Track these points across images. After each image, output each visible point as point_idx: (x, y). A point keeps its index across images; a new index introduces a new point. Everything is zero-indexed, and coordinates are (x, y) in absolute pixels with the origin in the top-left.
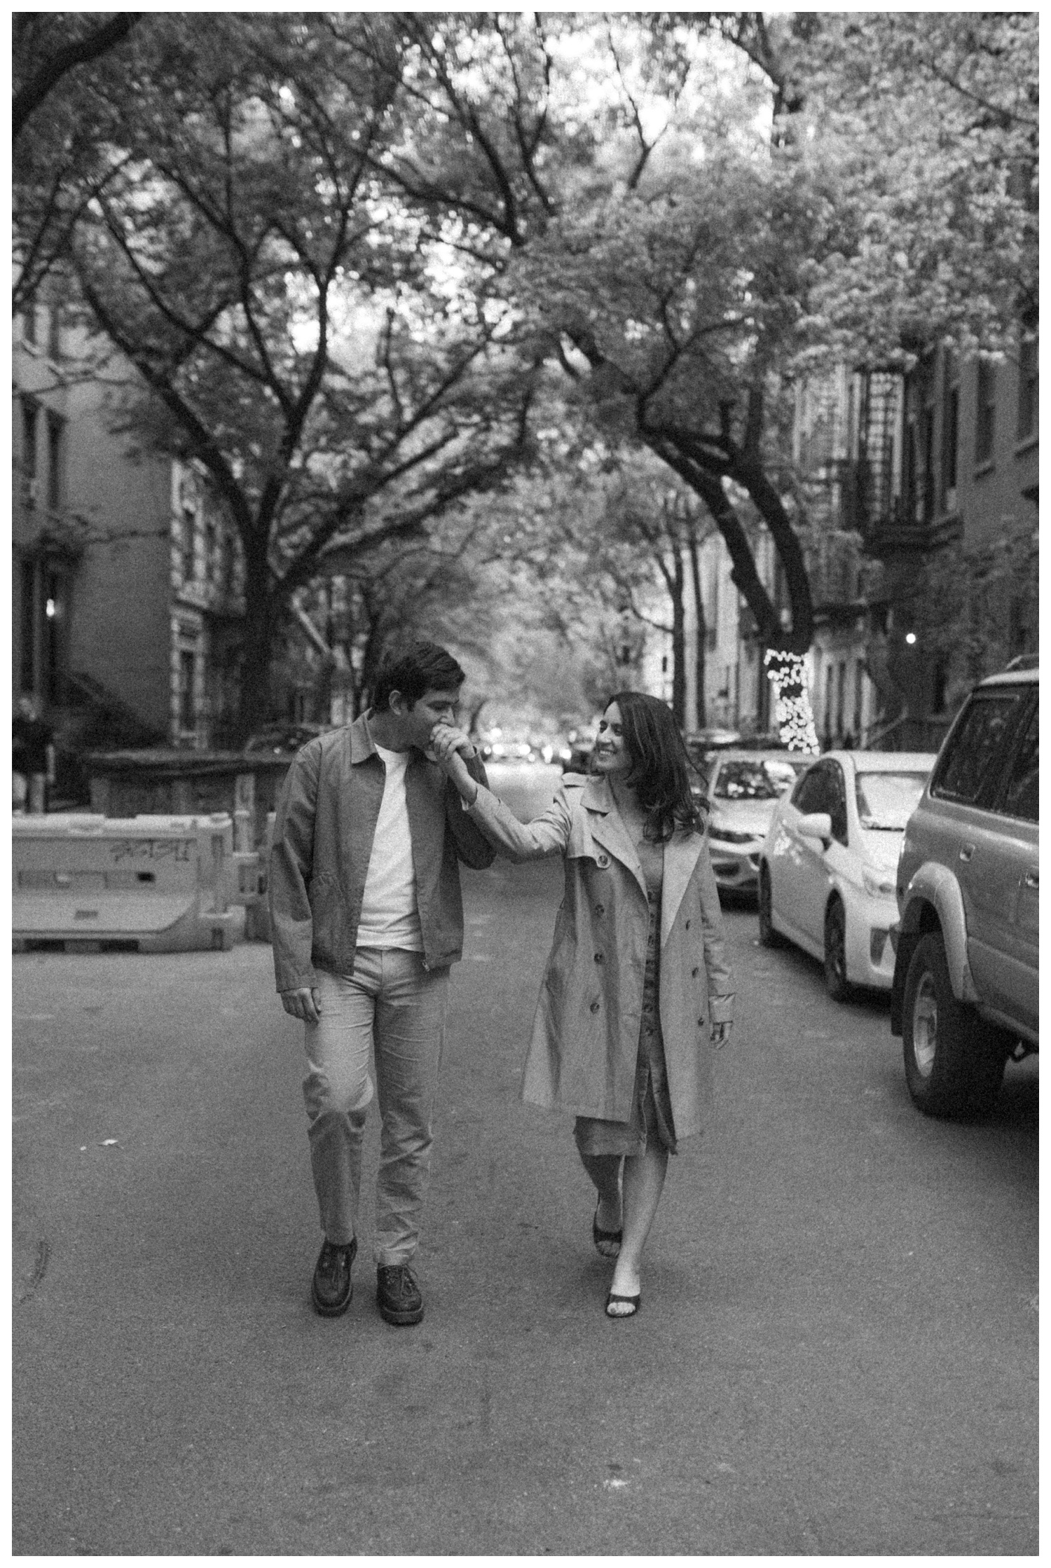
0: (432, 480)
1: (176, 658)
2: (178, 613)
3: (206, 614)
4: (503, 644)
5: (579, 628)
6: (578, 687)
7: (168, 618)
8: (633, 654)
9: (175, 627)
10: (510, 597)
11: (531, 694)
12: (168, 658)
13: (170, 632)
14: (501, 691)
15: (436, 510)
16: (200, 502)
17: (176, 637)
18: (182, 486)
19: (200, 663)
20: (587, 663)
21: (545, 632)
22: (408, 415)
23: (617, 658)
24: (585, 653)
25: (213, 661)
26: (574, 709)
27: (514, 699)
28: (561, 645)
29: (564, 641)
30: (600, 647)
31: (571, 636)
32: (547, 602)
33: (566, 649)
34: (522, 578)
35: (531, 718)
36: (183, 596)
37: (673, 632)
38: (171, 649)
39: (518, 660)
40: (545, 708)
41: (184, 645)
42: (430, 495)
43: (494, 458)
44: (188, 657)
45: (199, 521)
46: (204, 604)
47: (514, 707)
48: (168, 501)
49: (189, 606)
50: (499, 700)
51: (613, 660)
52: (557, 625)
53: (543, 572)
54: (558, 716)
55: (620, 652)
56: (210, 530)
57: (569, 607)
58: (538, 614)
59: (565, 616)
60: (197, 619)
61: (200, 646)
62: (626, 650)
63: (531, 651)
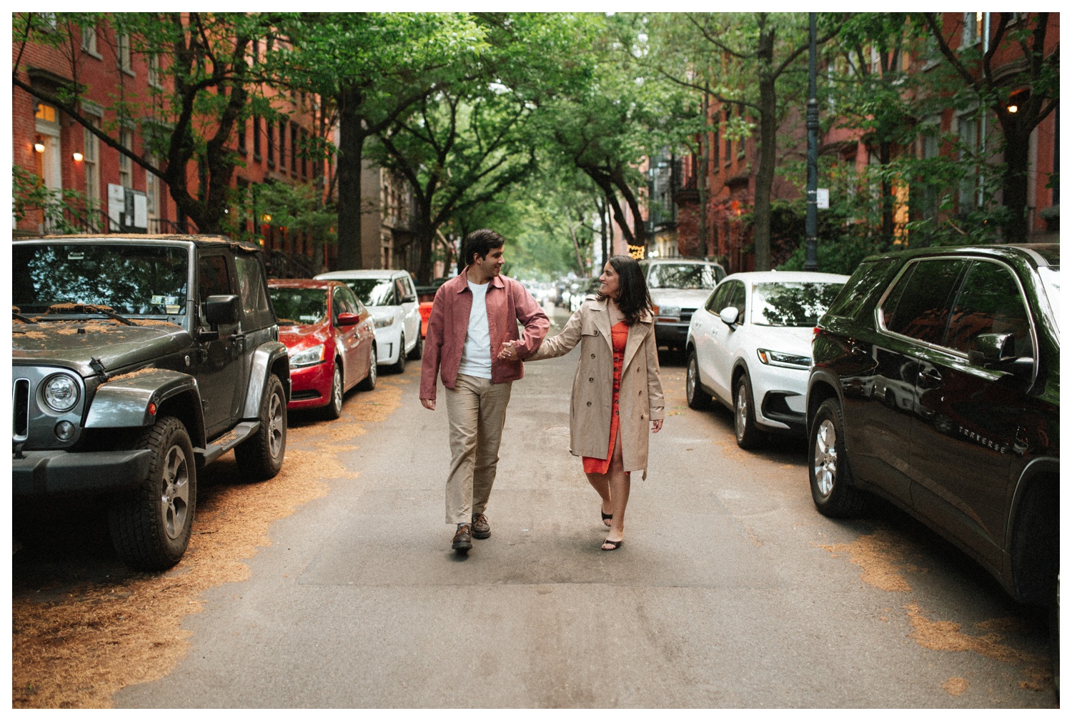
0: (496, 179)
1: (382, 251)
2: (383, 231)
3: (392, 230)
4: (522, 239)
5: (559, 229)
6: (560, 257)
7: (379, 233)
8: (586, 241)
9: (382, 237)
10: (526, 216)
11: (536, 261)
12: (380, 251)
13: (380, 240)
14: (521, 260)
15: (497, 190)
16: (390, 181)
17: (382, 242)
18: (384, 176)
19: (391, 252)
20: (565, 245)
21: (543, 232)
22: (485, 150)
23: (578, 244)
24: (564, 241)
25: (395, 251)
26: (559, 269)
27: (527, 264)
28: (552, 239)
29: (552, 236)
30: (570, 238)
31: (555, 233)
32: (543, 219)
33: (554, 241)
34: (531, 207)
35: (536, 274)
36: (385, 223)
37: (601, 233)
38: (380, 247)
39: (529, 245)
40: (543, 268)
41: (384, 244)
42: (495, 185)
43: (522, 169)
44: (386, 249)
45: (390, 190)
46: (392, 226)
47: (528, 268)
48: (379, 184)
49: (387, 228)
50: (520, 265)
51: (577, 245)
52: (549, 229)
53: (541, 205)
54: (550, 273)
55: (580, 241)
56: (393, 192)
57: (554, 222)
58: (540, 224)
59: (552, 225)
60: (389, 232)
61: (390, 245)
62: (583, 240)
63: (536, 240)
